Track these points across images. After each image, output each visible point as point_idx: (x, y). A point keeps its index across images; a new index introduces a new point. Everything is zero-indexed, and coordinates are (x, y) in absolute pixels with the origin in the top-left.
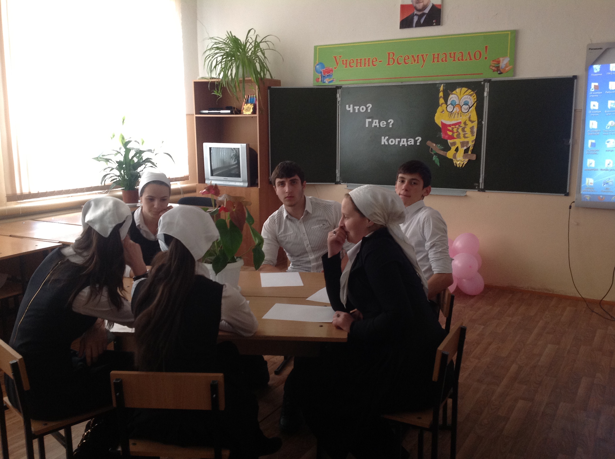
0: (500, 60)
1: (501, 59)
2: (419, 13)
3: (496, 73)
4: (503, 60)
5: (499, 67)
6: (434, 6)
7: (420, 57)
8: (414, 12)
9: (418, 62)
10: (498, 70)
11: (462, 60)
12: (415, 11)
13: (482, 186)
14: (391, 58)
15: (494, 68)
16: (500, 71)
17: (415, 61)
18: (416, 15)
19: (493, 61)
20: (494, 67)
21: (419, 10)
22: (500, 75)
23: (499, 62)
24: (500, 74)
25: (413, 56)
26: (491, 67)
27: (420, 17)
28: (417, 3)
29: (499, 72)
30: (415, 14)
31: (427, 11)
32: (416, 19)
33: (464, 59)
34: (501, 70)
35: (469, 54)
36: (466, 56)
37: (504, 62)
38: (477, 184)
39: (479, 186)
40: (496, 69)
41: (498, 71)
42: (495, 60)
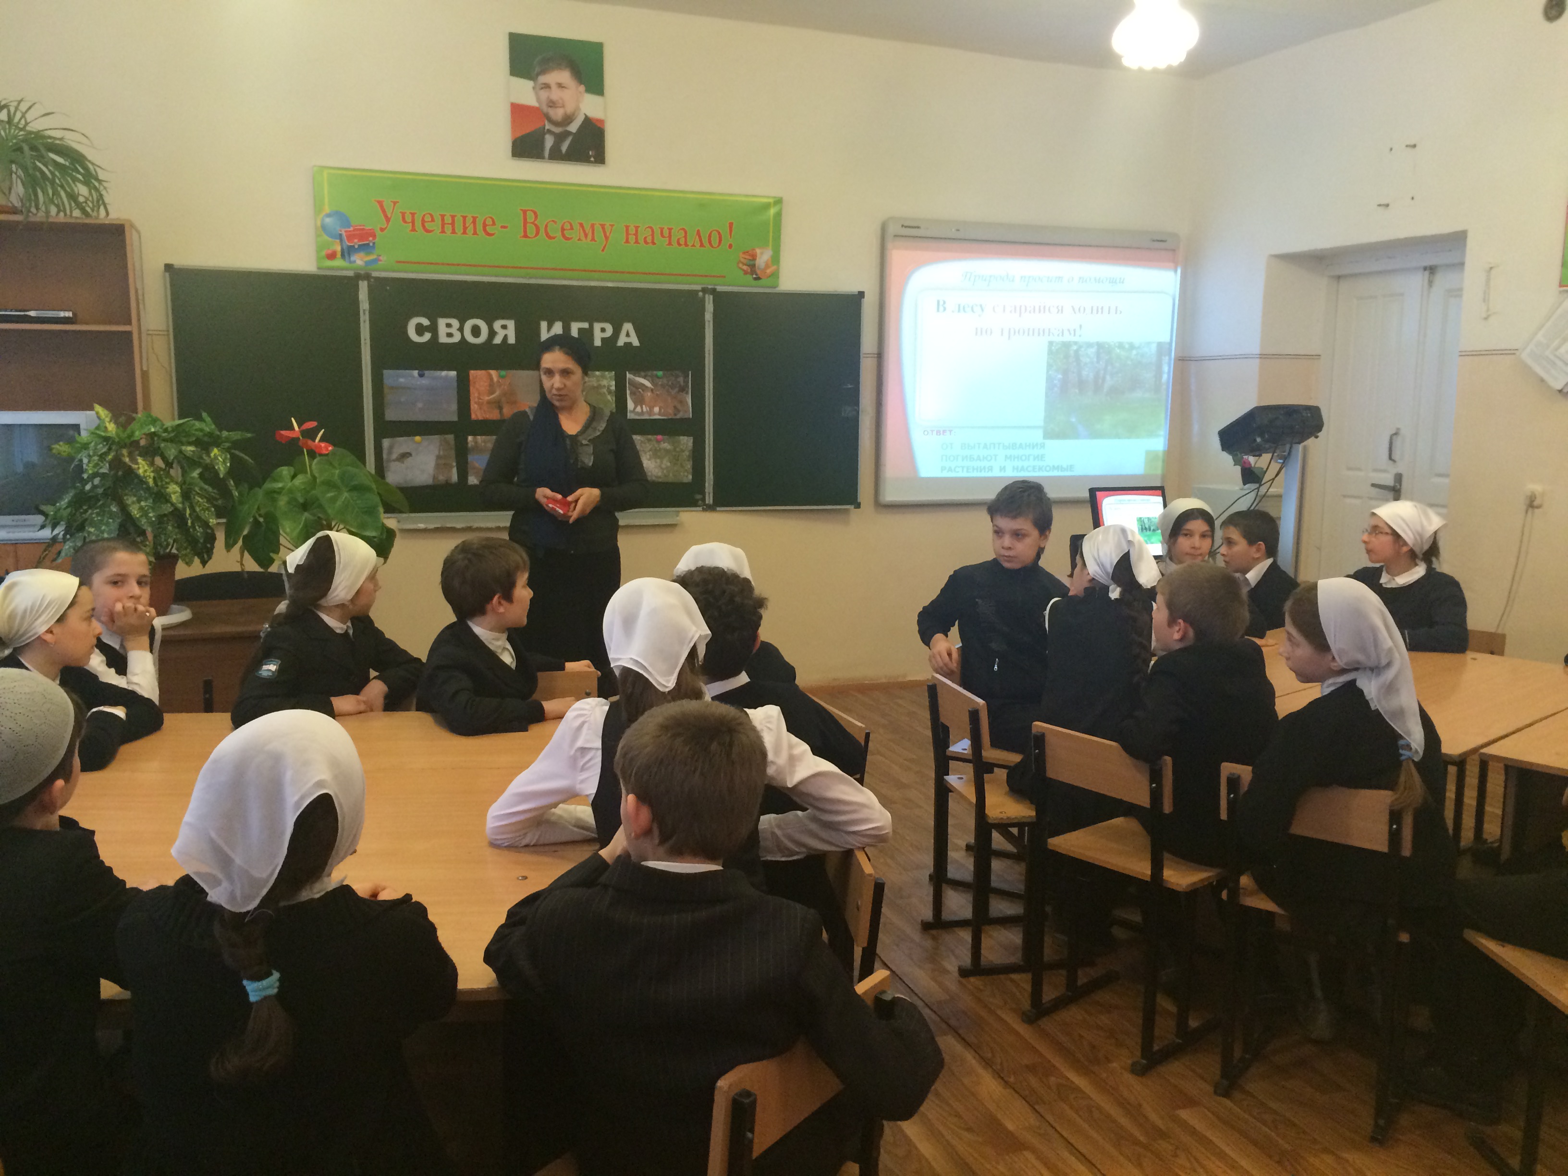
0: (756, 252)
1: (758, 251)
2: (558, 130)
3: (749, 278)
4: (762, 253)
5: (754, 265)
6: (587, 121)
7: (598, 228)
8: (545, 125)
9: (593, 239)
10: (752, 269)
11: (686, 245)
12: (546, 122)
13: (709, 500)
14: (532, 223)
15: (745, 267)
16: (756, 275)
17: (586, 235)
18: (549, 131)
19: (744, 253)
20: (746, 265)
21: (556, 124)
22: (757, 281)
23: (754, 257)
24: (755, 279)
25: (581, 225)
26: (741, 265)
27: (560, 138)
28: (551, 107)
29: (754, 276)
30: (546, 131)
31: (573, 128)
32: (549, 141)
33: (690, 243)
34: (758, 272)
35: (698, 233)
36: (692, 238)
37: (763, 258)
38: (699, 497)
39: (704, 499)
40: (749, 270)
41: (752, 275)
42: (747, 252)
